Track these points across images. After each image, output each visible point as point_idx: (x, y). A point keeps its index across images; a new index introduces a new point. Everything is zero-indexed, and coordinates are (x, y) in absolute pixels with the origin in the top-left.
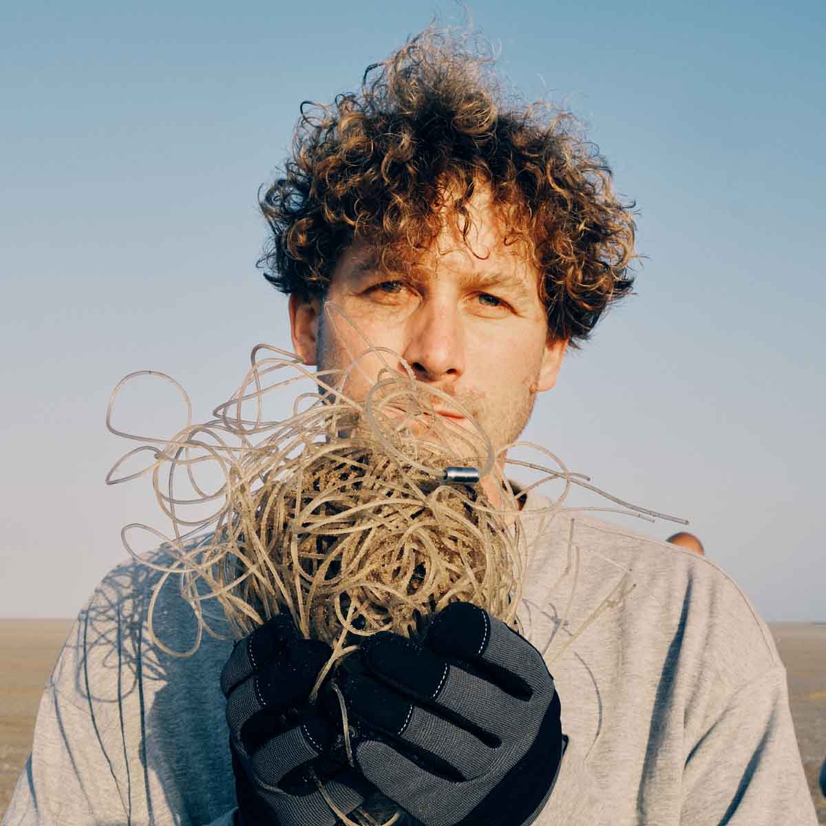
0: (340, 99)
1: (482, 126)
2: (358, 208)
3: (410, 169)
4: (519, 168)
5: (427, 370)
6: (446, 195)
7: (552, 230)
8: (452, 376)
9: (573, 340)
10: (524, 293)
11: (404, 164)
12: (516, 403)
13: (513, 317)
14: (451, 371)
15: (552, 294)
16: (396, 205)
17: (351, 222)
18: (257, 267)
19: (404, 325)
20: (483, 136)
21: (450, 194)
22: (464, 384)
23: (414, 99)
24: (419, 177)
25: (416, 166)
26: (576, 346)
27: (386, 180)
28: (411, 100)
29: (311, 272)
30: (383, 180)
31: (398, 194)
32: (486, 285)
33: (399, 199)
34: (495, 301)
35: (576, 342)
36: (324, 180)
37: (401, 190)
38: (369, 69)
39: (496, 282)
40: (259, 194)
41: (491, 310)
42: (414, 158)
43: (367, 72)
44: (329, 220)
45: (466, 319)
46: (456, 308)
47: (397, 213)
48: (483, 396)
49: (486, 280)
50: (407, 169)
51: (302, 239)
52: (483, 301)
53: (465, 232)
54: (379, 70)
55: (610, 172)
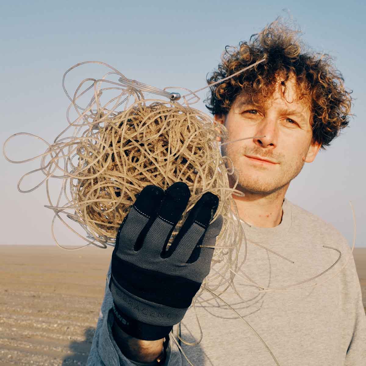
0: (241, 44)
1: (295, 55)
2: (244, 80)
3: (265, 67)
4: (307, 71)
5: (263, 143)
6: (278, 78)
7: (318, 97)
8: (272, 147)
9: (323, 146)
10: (304, 120)
11: (263, 65)
12: (297, 163)
13: (299, 129)
14: (272, 145)
15: (315, 122)
16: (259, 79)
17: (241, 85)
18: (203, 102)
19: (256, 126)
20: (294, 58)
21: (280, 79)
22: (276, 151)
23: (269, 42)
24: (268, 70)
25: (268, 67)
26: (325, 149)
27: (256, 70)
28: (268, 42)
29: (224, 103)
30: (255, 70)
31: (260, 75)
32: (289, 114)
33: (260, 77)
34: (292, 121)
35: (325, 147)
36: (233, 69)
37: (261, 74)
38: (253, 35)
39: (293, 113)
40: (207, 76)
41: (290, 125)
42: (267, 63)
43: (251, 37)
44: (232, 84)
45: (280, 127)
46: (276, 122)
47: (259, 82)
48: (284, 156)
49: (290, 112)
50: (264, 67)
51: (222, 91)
52: (288, 121)
53: (284, 93)
54: (257, 36)
55: (343, 80)
